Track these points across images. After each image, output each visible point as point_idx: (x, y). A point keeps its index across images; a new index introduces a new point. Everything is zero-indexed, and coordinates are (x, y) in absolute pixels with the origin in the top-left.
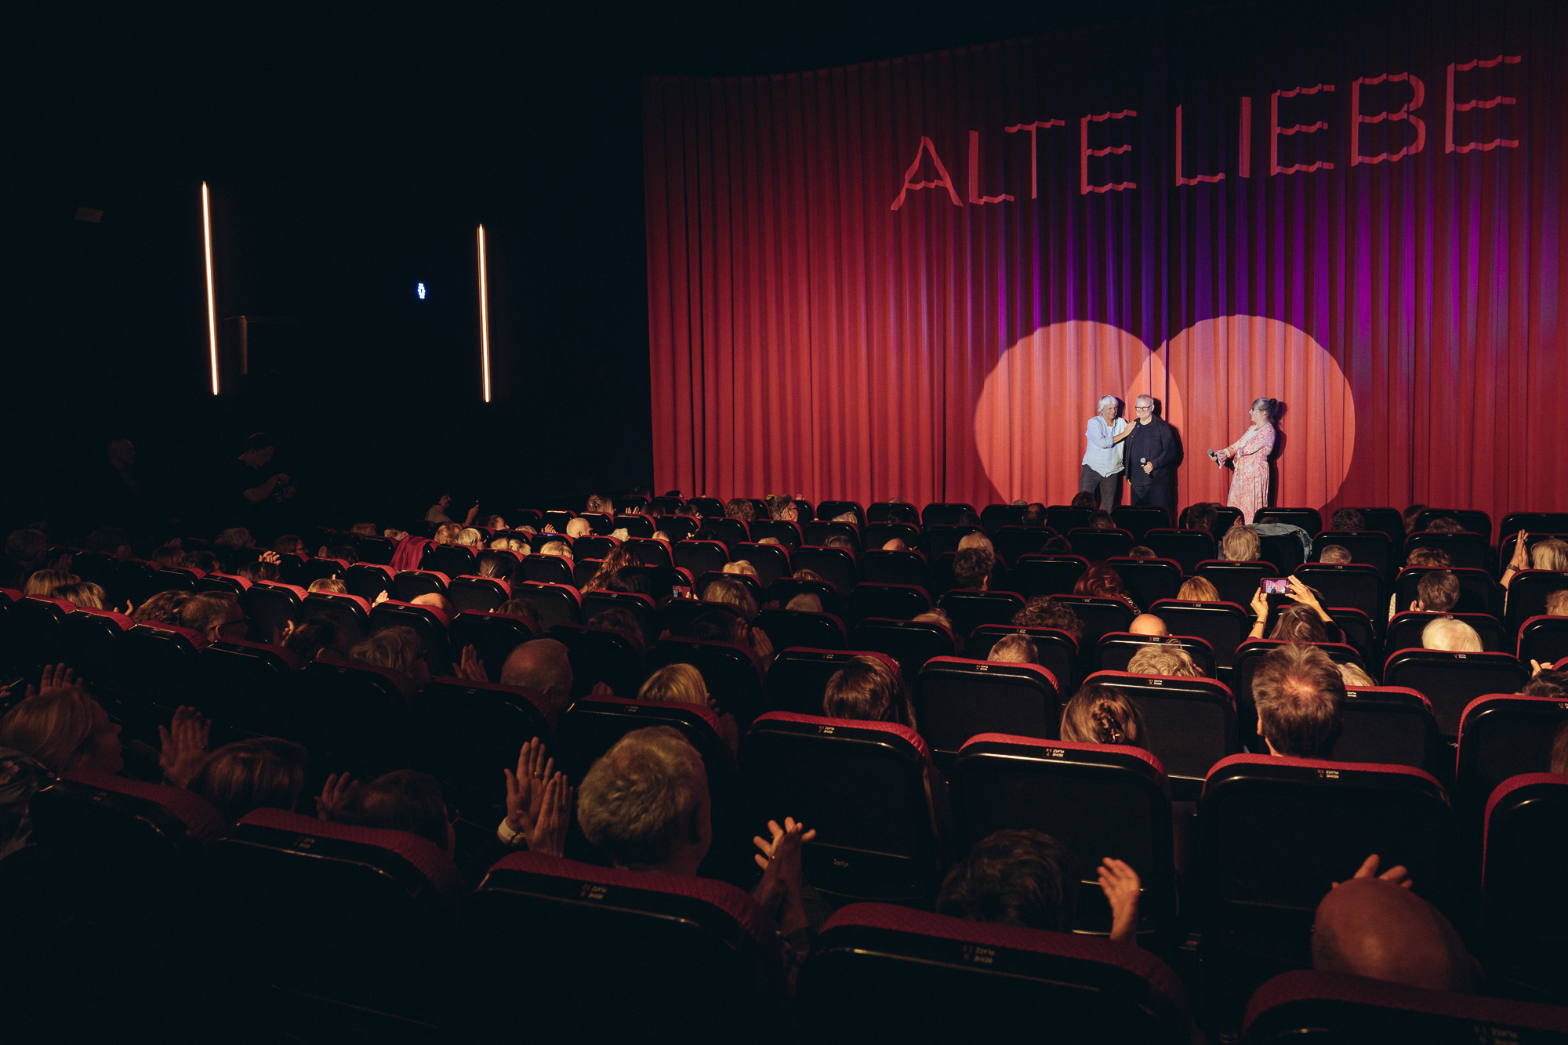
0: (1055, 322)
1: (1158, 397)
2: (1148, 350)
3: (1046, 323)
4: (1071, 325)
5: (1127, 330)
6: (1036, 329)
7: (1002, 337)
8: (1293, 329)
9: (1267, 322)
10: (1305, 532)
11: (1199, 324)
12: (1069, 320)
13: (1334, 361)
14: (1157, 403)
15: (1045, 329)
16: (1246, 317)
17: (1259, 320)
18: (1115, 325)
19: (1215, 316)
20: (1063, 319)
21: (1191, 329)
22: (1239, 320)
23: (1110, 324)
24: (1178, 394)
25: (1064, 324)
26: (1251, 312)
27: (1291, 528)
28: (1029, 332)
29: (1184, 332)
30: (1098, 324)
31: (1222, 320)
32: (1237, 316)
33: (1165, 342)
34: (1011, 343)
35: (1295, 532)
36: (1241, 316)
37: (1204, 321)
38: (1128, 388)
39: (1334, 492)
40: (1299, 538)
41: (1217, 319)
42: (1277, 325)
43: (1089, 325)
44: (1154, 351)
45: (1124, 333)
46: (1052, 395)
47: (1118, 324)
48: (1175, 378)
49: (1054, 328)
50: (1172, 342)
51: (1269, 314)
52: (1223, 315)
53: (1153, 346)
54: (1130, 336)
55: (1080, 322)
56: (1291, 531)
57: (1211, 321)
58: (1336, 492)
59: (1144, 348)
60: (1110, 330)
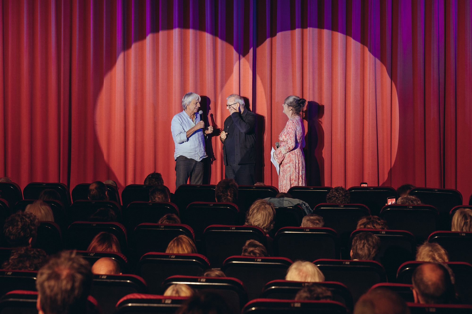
0: (164, 29)
1: (246, 96)
2: (238, 55)
3: (155, 30)
4: (176, 32)
5: (222, 38)
6: (148, 35)
7: (119, 43)
8: (352, 42)
9: (332, 34)
10: (307, 205)
11: (279, 35)
12: (175, 28)
13: (384, 68)
14: (246, 100)
15: (155, 35)
16: (316, 30)
17: (326, 32)
18: (211, 33)
19: (292, 28)
20: (170, 27)
21: (274, 38)
22: (310, 32)
23: (208, 32)
24: (264, 93)
25: (171, 31)
26: (320, 25)
27: (296, 201)
28: (142, 37)
29: (268, 41)
30: (198, 32)
31: (297, 31)
32: (308, 28)
33: (252, 49)
34: (126, 47)
35: (298, 204)
36: (311, 29)
37: (283, 33)
38: (222, 87)
39: (384, 177)
40: (303, 210)
41: (294, 31)
42: (339, 37)
43: (191, 32)
44: (244, 56)
45: (219, 41)
46: (160, 91)
47: (214, 33)
48: (262, 79)
49: (162, 34)
50: (259, 50)
51: (333, 28)
52: (298, 28)
53: (242, 52)
54: (225, 43)
55: (183, 30)
56: (295, 203)
57: (288, 33)
58: (386, 176)
59: (235, 54)
60: (208, 37)
